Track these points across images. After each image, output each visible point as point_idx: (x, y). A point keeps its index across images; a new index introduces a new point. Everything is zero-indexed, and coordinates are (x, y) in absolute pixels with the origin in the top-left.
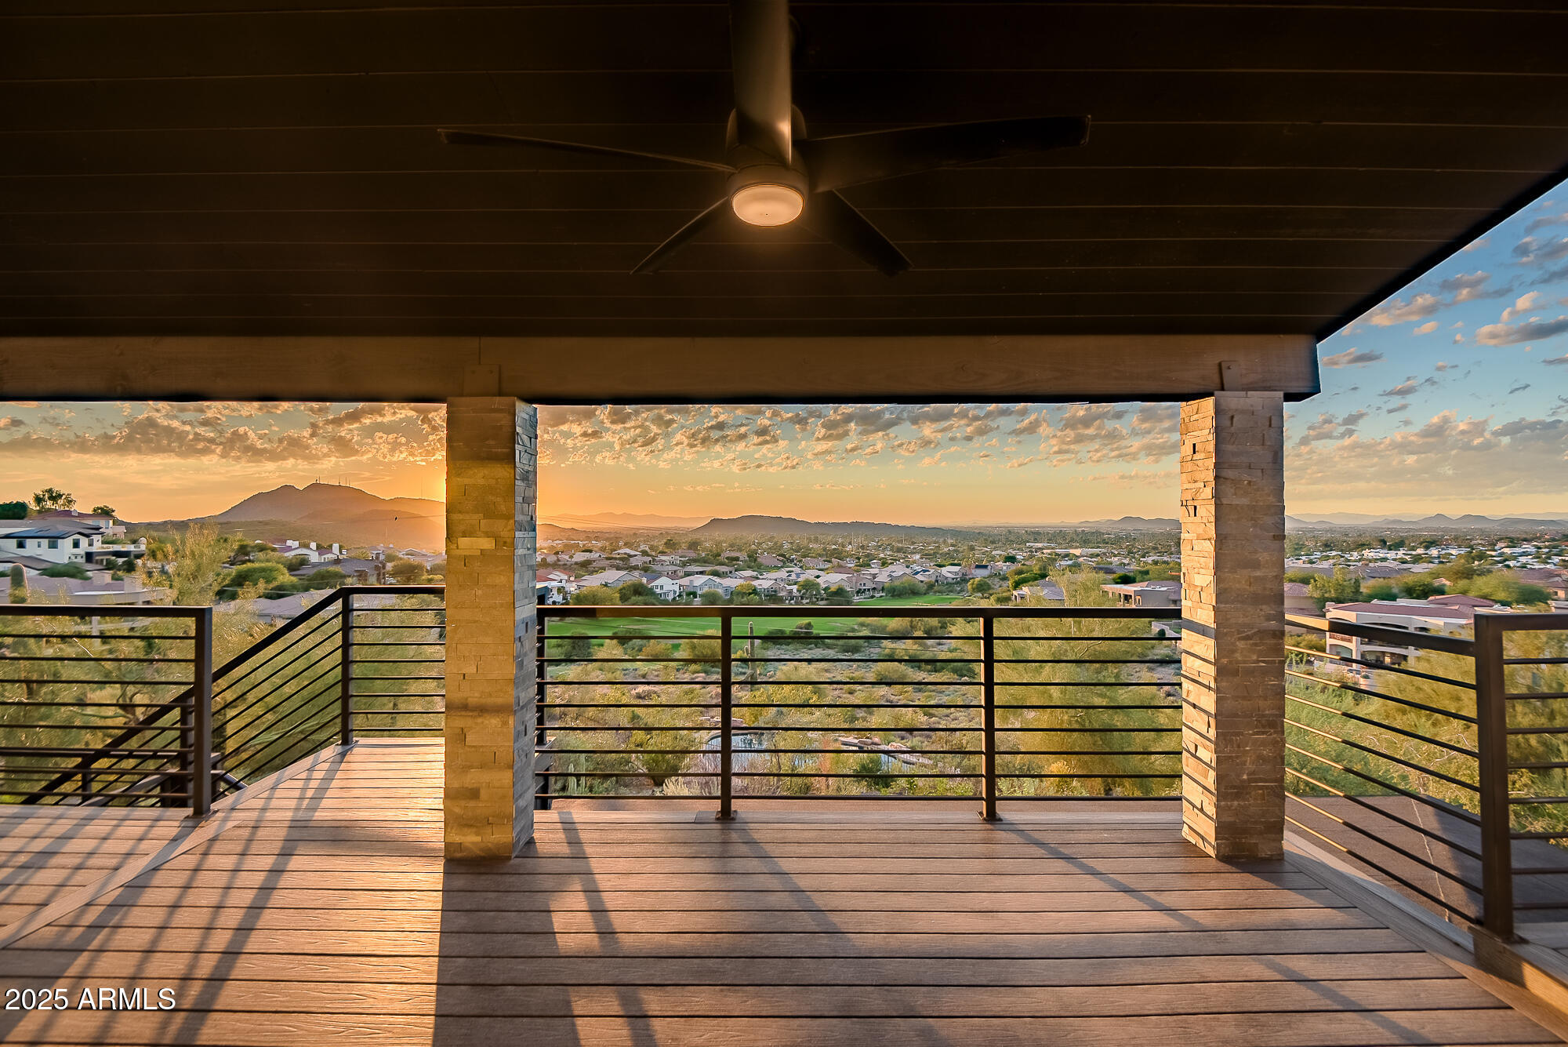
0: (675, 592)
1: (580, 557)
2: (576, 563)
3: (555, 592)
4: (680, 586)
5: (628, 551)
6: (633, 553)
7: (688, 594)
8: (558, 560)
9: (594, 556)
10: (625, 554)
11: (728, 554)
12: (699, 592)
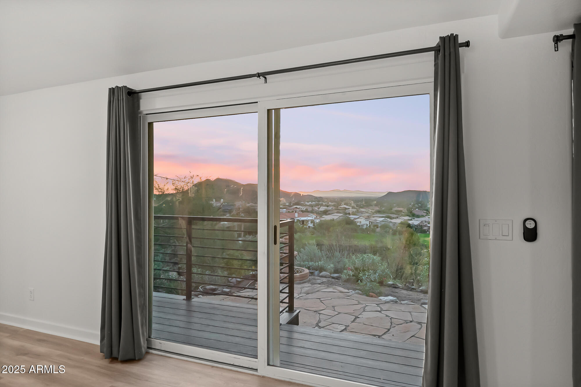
0: (367, 225)
1: (322, 209)
2: (321, 211)
3: (310, 222)
4: (370, 222)
5: (345, 206)
6: (347, 207)
7: (375, 226)
8: (313, 210)
9: (330, 208)
10: (344, 207)
11: (396, 209)
12: (379, 225)
